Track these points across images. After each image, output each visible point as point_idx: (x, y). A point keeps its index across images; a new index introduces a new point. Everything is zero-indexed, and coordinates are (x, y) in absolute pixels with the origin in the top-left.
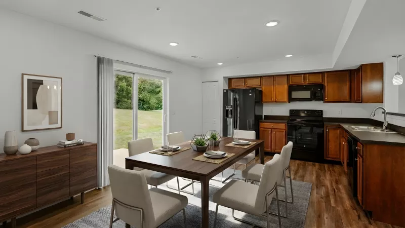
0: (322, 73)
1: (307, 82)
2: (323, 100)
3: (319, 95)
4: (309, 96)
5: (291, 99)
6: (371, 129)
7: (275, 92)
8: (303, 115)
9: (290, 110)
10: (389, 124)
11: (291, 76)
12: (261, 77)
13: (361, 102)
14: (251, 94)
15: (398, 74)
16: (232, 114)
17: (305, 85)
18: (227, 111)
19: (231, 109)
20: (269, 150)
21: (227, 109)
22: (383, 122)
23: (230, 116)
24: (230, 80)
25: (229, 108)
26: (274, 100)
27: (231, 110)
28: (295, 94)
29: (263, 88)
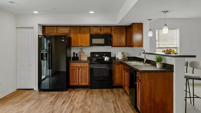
0: (111, 27)
1: (102, 33)
2: (111, 45)
3: (109, 42)
4: (103, 43)
5: (91, 45)
6: (138, 63)
7: (80, 39)
8: (97, 56)
9: (91, 53)
10: (147, 60)
11: (91, 27)
12: (70, 26)
13: (133, 47)
14: (63, 40)
15: (150, 30)
16: (46, 57)
17: (101, 35)
18: (42, 54)
19: (46, 52)
20: (77, 84)
21: (42, 52)
22: (144, 59)
23: (45, 58)
24: (44, 28)
25: (44, 52)
26: (80, 45)
27: (46, 54)
28: (95, 41)
29: (72, 35)
